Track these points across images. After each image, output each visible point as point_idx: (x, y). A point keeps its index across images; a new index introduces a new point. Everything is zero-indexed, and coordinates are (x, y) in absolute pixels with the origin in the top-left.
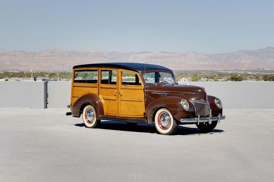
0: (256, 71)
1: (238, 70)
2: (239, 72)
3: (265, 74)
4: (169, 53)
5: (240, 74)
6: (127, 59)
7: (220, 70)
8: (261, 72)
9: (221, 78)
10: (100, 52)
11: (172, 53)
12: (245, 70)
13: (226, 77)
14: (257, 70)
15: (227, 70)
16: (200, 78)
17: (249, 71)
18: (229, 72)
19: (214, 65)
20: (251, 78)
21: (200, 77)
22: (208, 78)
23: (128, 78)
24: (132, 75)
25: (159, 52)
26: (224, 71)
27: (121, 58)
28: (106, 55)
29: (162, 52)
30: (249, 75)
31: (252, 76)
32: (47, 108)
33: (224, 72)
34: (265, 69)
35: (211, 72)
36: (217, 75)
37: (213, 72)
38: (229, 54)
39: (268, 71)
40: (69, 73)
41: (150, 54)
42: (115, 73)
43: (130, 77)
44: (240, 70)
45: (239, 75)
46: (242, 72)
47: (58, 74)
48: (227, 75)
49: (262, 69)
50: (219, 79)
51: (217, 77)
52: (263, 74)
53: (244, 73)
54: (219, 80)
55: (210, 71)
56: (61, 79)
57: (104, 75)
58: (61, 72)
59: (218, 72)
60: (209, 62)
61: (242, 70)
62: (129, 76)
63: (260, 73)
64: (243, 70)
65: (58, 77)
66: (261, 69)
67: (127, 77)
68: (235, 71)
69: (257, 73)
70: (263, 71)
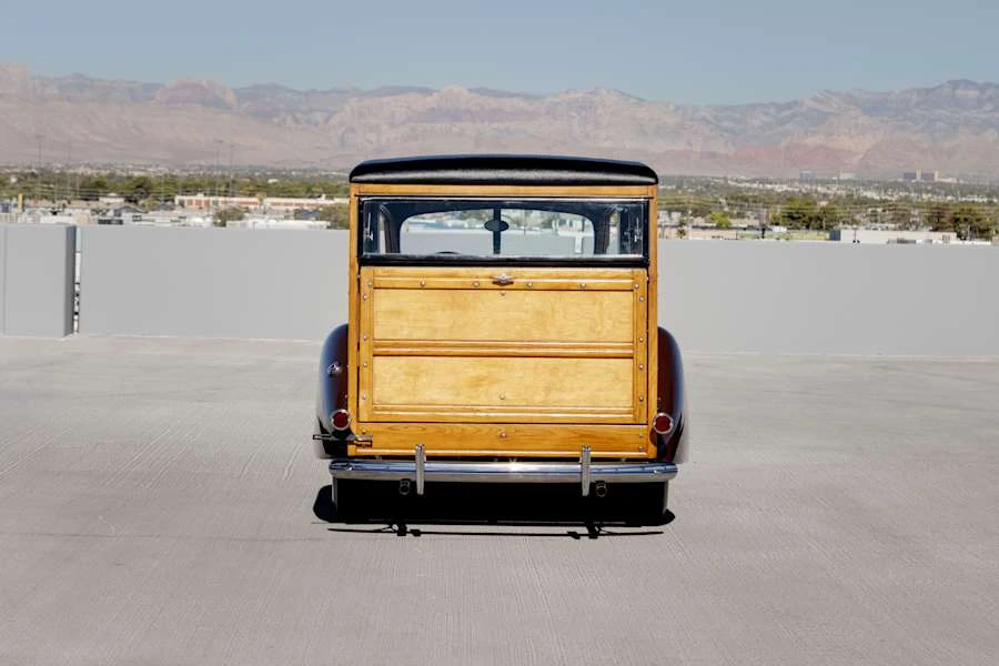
0: (896, 186)
1: (818, 182)
2: (819, 189)
3: (935, 199)
4: (512, 95)
5: (825, 196)
6: (327, 120)
7: (741, 177)
8: (919, 191)
9: (741, 216)
10: (204, 83)
11: (527, 97)
12: (848, 181)
13: (763, 212)
14: (901, 180)
15: (771, 178)
17: (868, 185)
18: (779, 188)
19: (713, 155)
20: (874, 218)
22: (683, 212)
23: (330, 202)
25: (470, 90)
27: (298, 115)
28: (230, 98)
29: (482, 91)
30: (865, 202)
31: (879, 210)
32: (72, 331)
33: (755, 186)
34: (936, 179)
35: (699, 187)
36: (723, 201)
37: (707, 186)
38: (779, 108)
39: (948, 189)
40: (62, 174)
41: (429, 99)
42: (271, 181)
43: (337, 200)
44: (829, 182)
45: (824, 203)
46: (834, 190)
47: (13, 180)
48: (766, 200)
49: (923, 176)
50: (732, 217)
51: (726, 209)
52: (929, 203)
53: (844, 193)
54: (735, 222)
55: (696, 184)
56: (27, 201)
57: (223, 189)
58: (28, 171)
59: (729, 187)
60: (690, 144)
61: (834, 182)
62: (332, 198)
63: (913, 195)
64: (840, 182)
65: (14, 192)
66: (919, 178)
67: (323, 201)
68: (807, 182)
69: (903, 194)
70: (929, 188)
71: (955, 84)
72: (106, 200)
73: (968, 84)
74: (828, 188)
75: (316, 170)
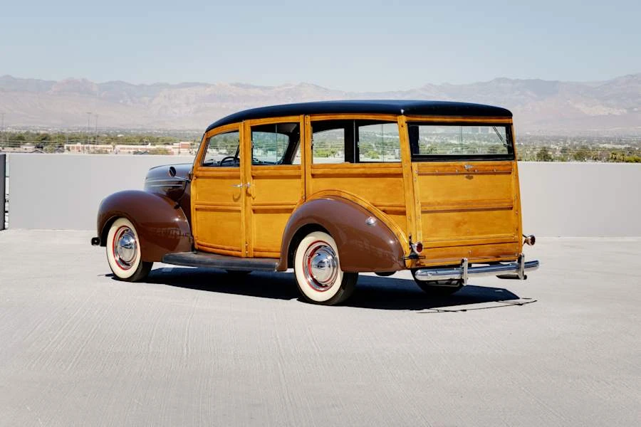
0: (467, 136)
2: (426, 139)
3: (489, 144)
4: (255, 87)
5: (429, 142)
6: (151, 101)
8: (479, 139)
9: (383, 153)
10: (80, 80)
11: (264, 88)
12: (441, 134)
13: (397, 151)
16: (333, 152)
17: (452, 136)
21: (333, 149)
23: (153, 147)
24: (163, 141)
25: (232, 85)
26: (391, 134)
27: (134, 99)
28: (95, 89)
29: (238, 85)
30: (451, 145)
31: (459, 148)
33: (390, 137)
34: (489, 133)
36: (374, 145)
41: (208, 89)
42: (119, 136)
43: (157, 146)
44: (430, 134)
45: (429, 145)
46: (434, 139)
48: (397, 145)
50: (379, 154)
51: (375, 150)
52: (486, 146)
53: (439, 141)
57: (92, 140)
59: (376, 138)
61: (434, 134)
62: (154, 145)
63: (477, 142)
64: (437, 134)
69: (471, 141)
70: (486, 137)
71: (499, 80)
72: (24, 147)
73: (506, 80)
74: (431, 138)
75: (145, 130)
